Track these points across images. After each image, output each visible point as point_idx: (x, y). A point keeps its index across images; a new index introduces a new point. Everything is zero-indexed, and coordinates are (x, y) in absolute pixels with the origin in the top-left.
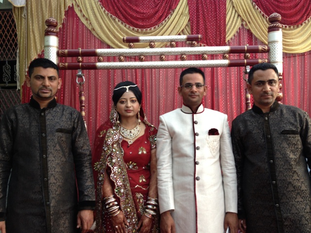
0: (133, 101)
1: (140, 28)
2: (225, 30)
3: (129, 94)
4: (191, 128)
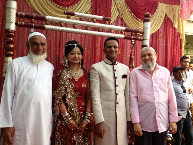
0: (78, 54)
1: (61, 6)
3: (77, 49)
4: (112, 73)
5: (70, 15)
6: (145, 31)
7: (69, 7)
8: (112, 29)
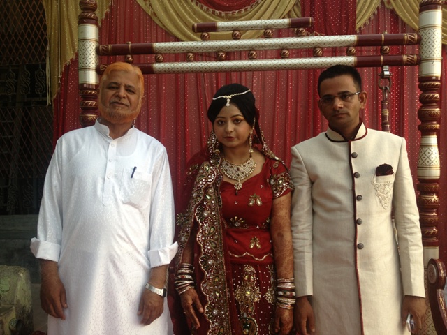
0: (237, 122)
1: (223, 11)
2: (355, 11)
3: (230, 111)
4: (346, 164)
5: (207, 31)
6: (424, 36)
7: (243, 10)
8: (319, 47)
